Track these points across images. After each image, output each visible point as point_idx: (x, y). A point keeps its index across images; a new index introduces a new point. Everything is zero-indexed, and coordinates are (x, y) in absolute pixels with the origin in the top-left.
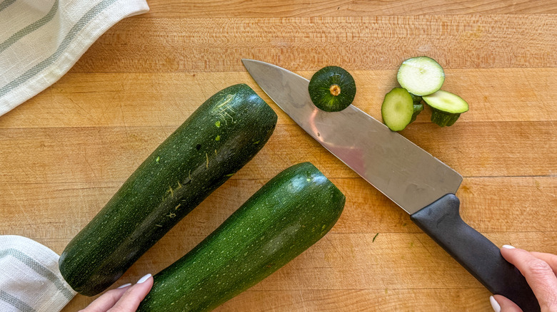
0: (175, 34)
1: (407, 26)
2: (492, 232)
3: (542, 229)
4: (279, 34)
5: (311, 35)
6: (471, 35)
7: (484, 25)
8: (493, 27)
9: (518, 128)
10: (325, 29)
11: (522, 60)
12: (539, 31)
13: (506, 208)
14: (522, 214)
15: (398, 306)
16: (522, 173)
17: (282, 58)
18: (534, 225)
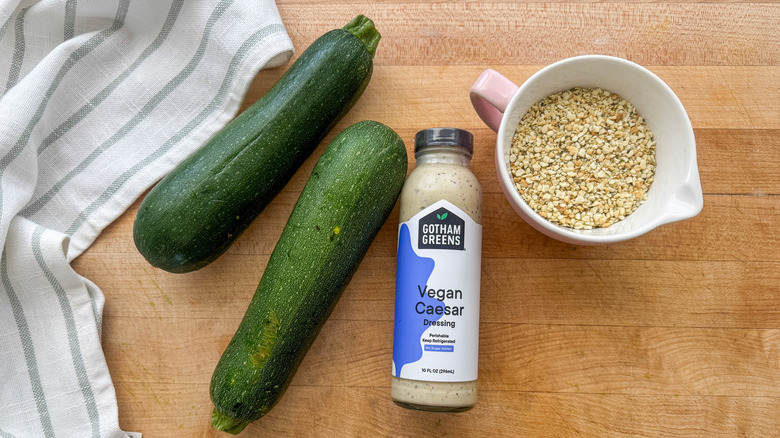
0: (307, 22)
1: (581, 15)
2: (681, 260)
3: (743, 258)
4: (428, 22)
5: (466, 23)
6: (657, 26)
7: (673, 15)
8: (683, 18)
9: (713, 137)
10: (483, 17)
11: (719, 57)
12: (740, 24)
13: (698, 231)
14: (718, 239)
15: (563, 346)
16: (718, 190)
17: (431, 49)
18: (733, 253)
